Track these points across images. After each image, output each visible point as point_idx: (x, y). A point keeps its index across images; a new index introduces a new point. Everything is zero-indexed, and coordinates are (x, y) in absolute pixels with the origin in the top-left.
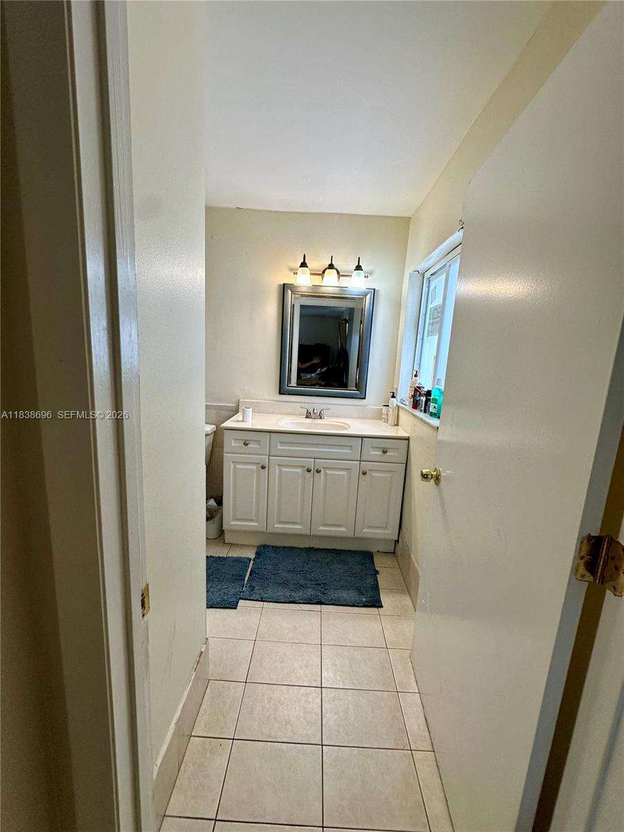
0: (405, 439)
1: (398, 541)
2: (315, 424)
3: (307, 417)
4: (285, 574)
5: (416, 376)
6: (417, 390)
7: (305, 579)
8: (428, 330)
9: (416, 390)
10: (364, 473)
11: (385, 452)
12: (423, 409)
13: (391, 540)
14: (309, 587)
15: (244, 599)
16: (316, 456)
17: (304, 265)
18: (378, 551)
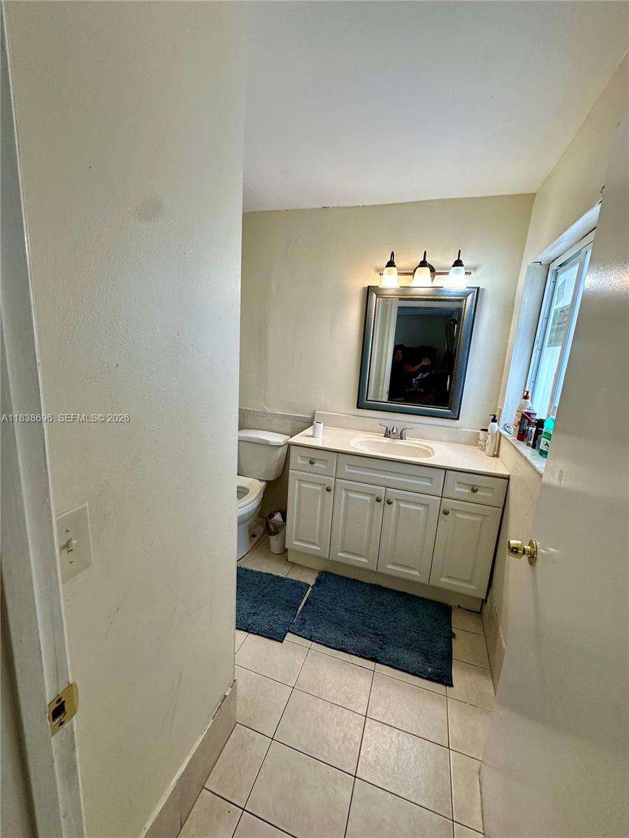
0: (505, 478)
1: (486, 601)
2: (394, 444)
3: (386, 436)
4: (342, 612)
5: (526, 398)
6: (526, 418)
7: (364, 624)
8: (550, 337)
9: (523, 417)
10: (446, 513)
11: (474, 491)
12: (531, 442)
13: (477, 599)
14: (365, 636)
15: (292, 633)
16: (388, 485)
17: (391, 264)
18: (459, 607)
